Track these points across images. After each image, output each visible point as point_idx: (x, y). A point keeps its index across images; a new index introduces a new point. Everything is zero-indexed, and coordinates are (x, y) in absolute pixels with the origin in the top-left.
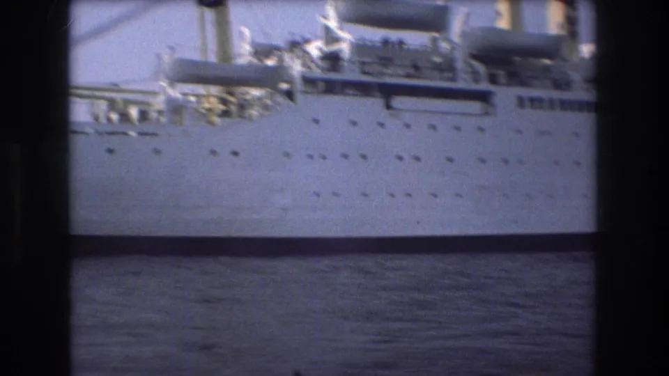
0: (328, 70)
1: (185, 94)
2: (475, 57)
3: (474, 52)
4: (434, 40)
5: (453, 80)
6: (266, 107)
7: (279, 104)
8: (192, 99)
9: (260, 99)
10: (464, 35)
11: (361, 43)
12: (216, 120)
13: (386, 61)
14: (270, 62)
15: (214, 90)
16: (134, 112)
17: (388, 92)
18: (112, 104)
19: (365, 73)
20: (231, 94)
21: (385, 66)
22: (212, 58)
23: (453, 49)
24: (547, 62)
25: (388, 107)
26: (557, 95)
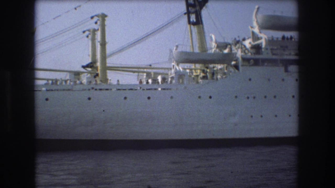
0: (254, 54)
1: (185, 69)
6: (225, 74)
7: (231, 71)
8: (188, 71)
9: (221, 69)
12: (200, 81)
13: (284, 48)
14: (226, 51)
15: (198, 66)
16: (159, 78)
17: (287, 64)
18: (149, 75)
19: (274, 54)
20: (207, 68)
21: (284, 50)
22: (197, 50)
25: (286, 71)
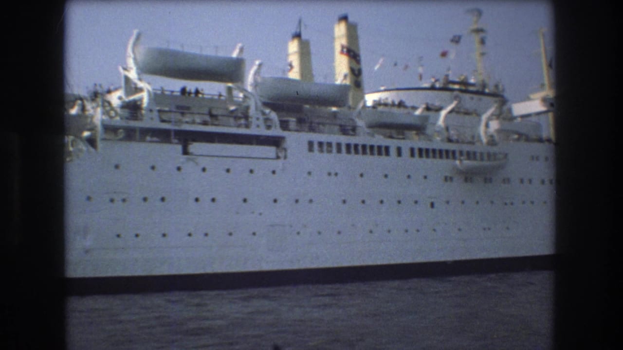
0: (127, 118)
2: (266, 104)
3: (267, 101)
4: (230, 90)
5: (247, 126)
7: (80, 150)
10: (256, 85)
11: (159, 92)
13: (183, 110)
14: (74, 111)
17: (186, 138)
19: (163, 121)
21: (183, 114)
23: (245, 97)
24: (334, 109)
25: (185, 152)
26: (344, 139)
